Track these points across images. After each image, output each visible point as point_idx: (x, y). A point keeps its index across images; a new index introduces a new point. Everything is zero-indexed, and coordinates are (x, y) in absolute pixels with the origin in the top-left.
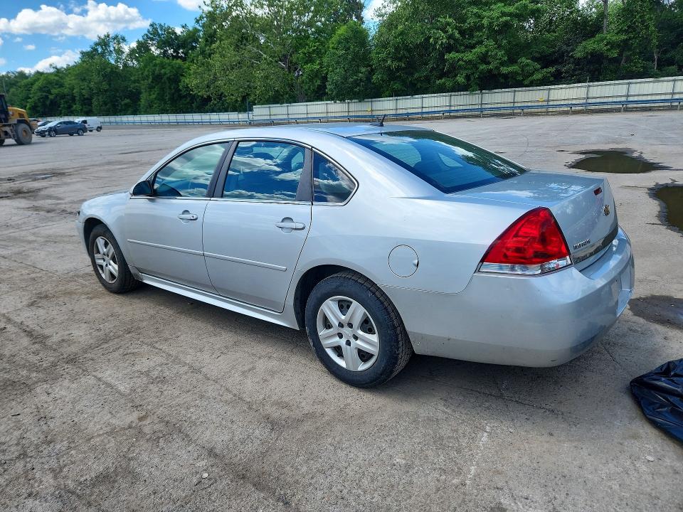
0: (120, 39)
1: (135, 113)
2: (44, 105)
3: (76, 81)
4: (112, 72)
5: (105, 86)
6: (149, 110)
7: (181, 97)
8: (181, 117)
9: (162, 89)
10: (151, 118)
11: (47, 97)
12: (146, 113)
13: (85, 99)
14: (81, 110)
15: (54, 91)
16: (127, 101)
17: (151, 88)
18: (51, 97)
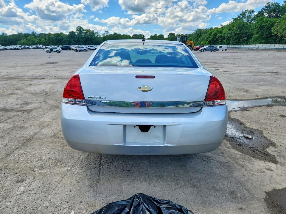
0: (251, 12)
1: (247, 44)
2: (213, 40)
3: (227, 31)
4: (243, 26)
5: (238, 32)
6: (254, 42)
7: (271, 36)
8: (268, 46)
9: (263, 33)
10: (254, 46)
11: (215, 37)
12: (252, 43)
13: (229, 38)
14: (226, 42)
15: (218, 35)
16: (246, 38)
17: (258, 32)
18: (217, 37)
